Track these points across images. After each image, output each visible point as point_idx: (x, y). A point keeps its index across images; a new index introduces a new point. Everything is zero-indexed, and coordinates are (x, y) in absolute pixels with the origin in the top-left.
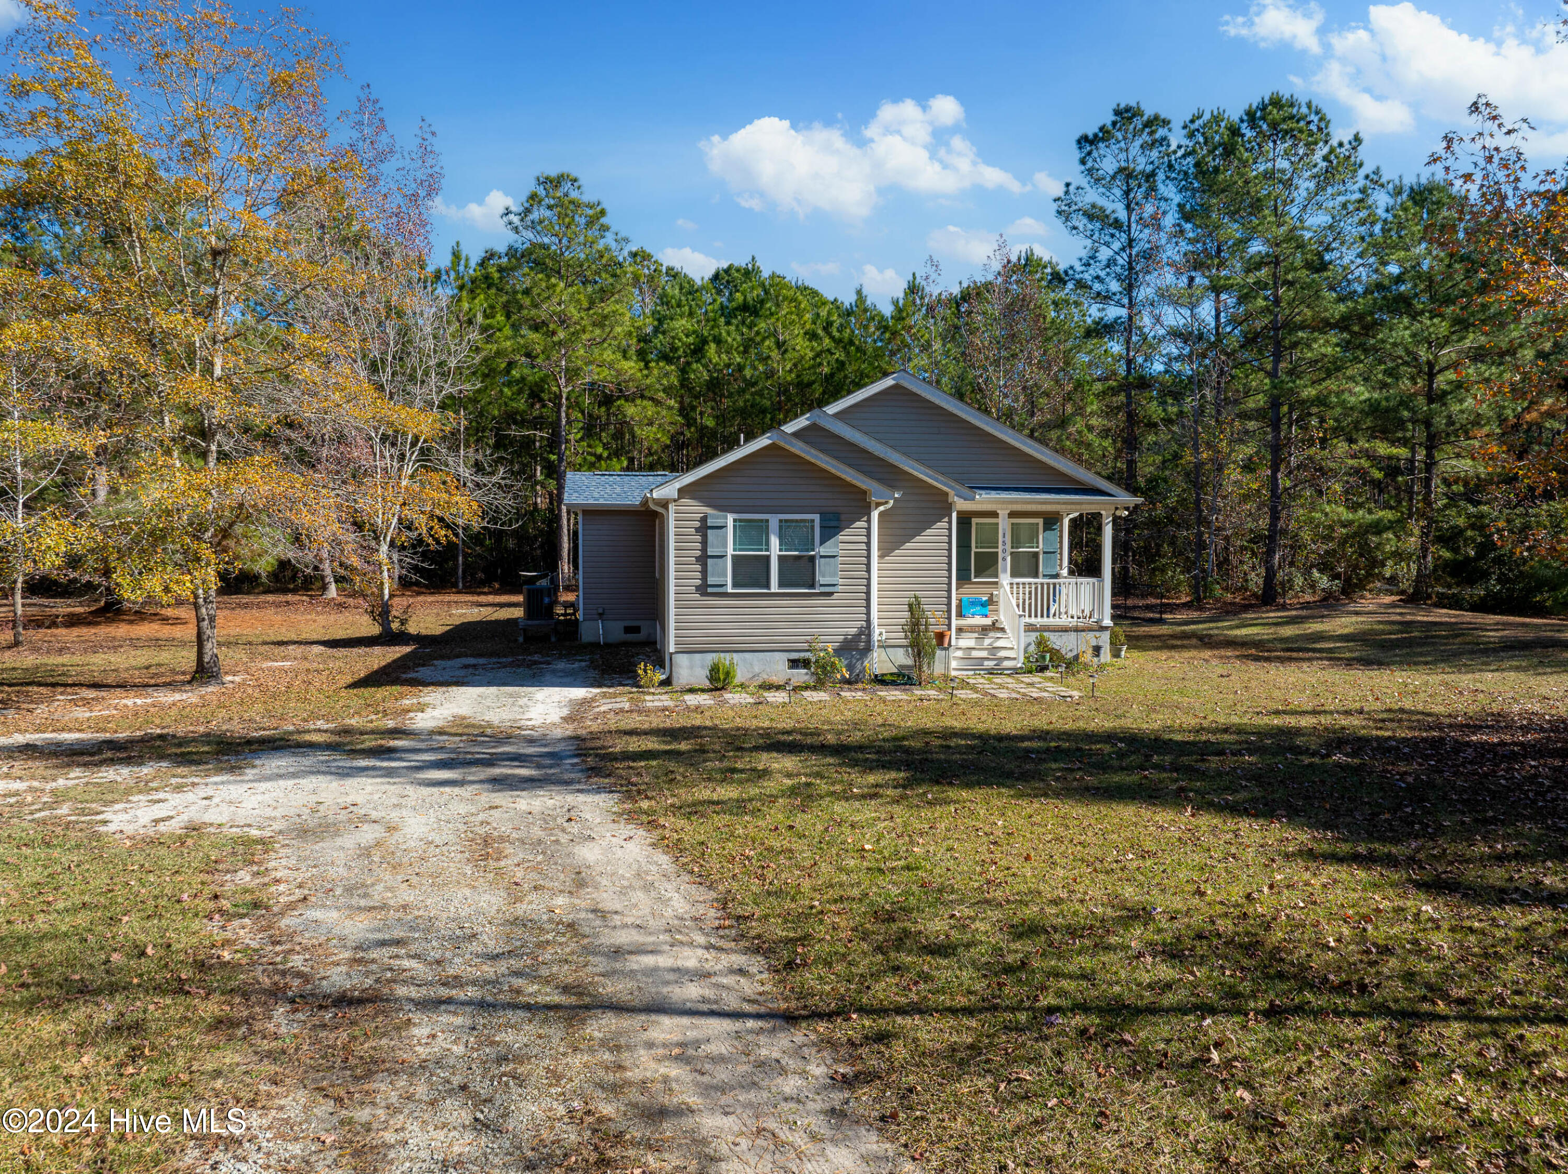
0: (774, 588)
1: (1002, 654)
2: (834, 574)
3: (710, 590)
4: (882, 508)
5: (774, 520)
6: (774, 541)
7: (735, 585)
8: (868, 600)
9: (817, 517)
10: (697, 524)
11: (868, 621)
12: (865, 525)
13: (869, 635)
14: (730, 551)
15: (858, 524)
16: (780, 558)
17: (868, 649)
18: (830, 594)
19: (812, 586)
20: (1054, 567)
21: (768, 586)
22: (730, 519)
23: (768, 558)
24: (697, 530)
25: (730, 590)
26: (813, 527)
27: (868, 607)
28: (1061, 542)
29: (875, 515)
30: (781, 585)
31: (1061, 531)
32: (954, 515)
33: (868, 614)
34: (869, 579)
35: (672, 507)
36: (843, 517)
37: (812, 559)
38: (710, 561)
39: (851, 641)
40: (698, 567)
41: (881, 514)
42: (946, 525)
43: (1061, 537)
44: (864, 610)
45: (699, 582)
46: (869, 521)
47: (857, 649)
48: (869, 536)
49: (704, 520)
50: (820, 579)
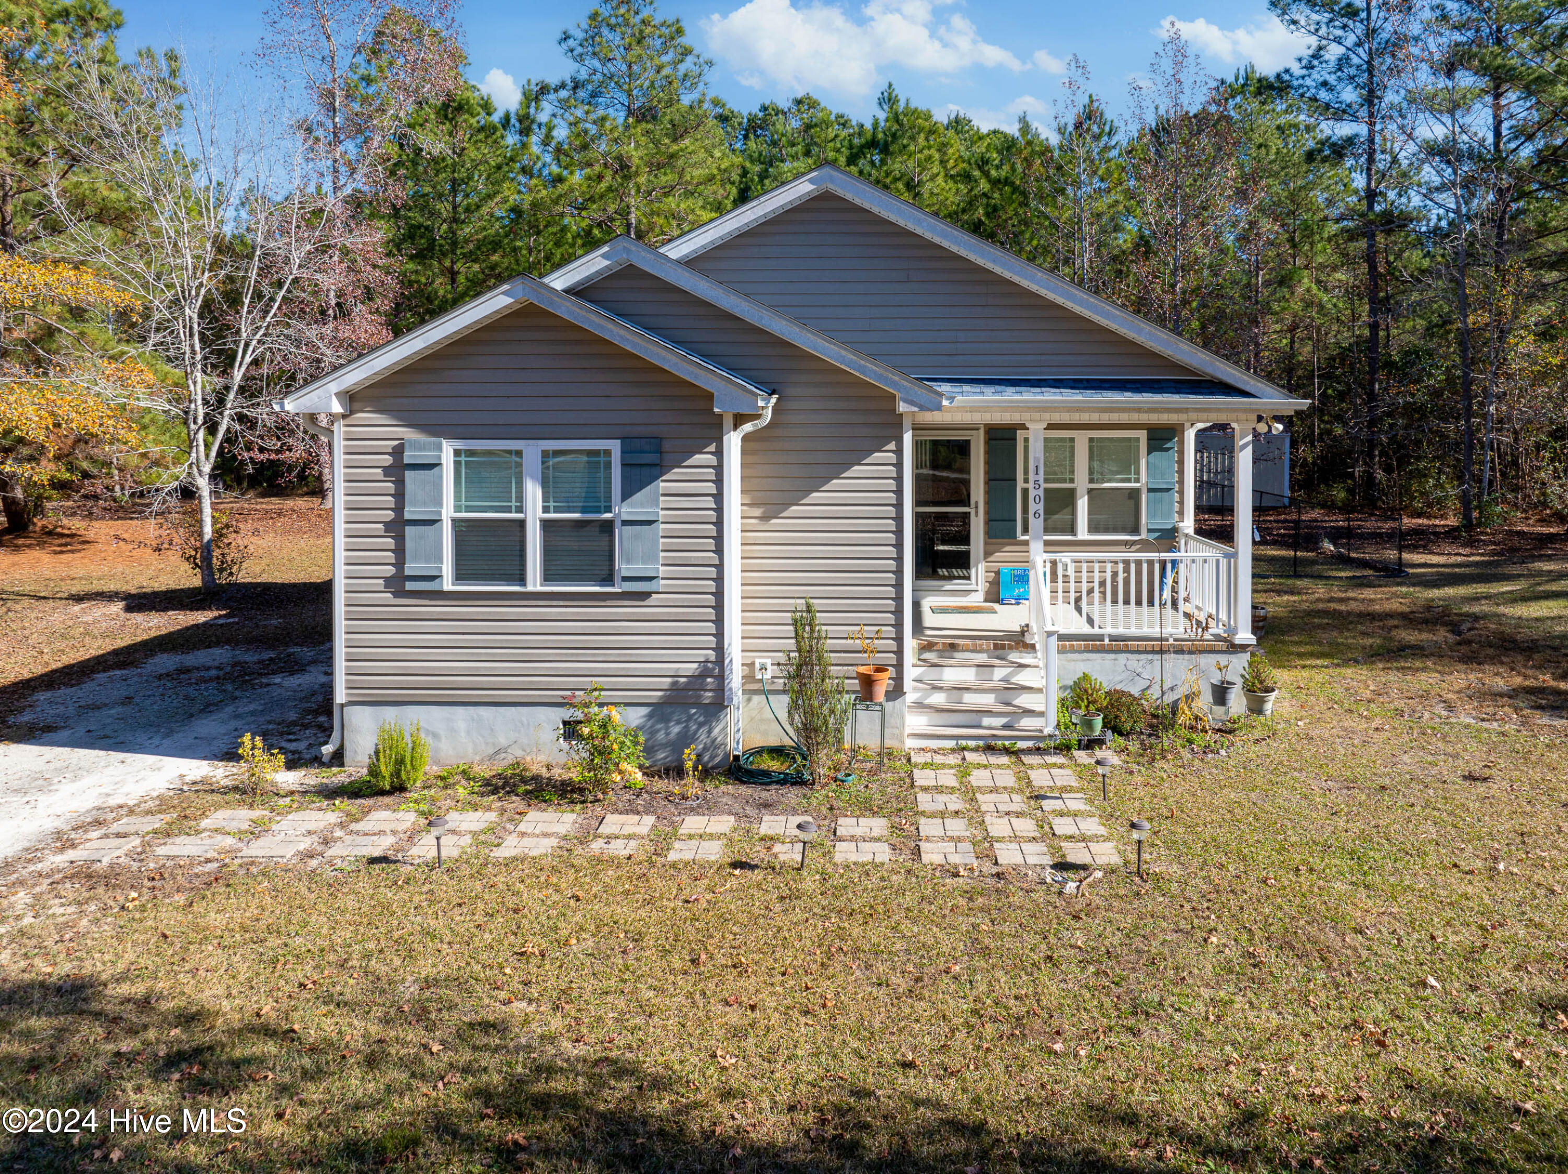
0: (534, 582)
1: (1024, 700)
2: (653, 558)
3: (409, 586)
4: (748, 427)
5: (532, 451)
6: (533, 492)
7: (460, 577)
8: (719, 607)
9: (615, 446)
10: (388, 460)
11: (720, 649)
12: (712, 460)
13: (721, 678)
14: (448, 512)
15: (698, 458)
16: (547, 525)
17: (719, 705)
18: (644, 595)
19: (608, 579)
20: (1169, 515)
21: (521, 579)
22: (447, 451)
23: (522, 523)
24: (387, 470)
25: (448, 585)
26: (608, 465)
27: (719, 621)
28: (1181, 472)
29: (733, 442)
30: (548, 577)
31: (1181, 452)
32: (908, 438)
33: (719, 635)
34: (720, 567)
35: (339, 429)
36: (666, 446)
37: (608, 526)
38: (409, 531)
39: (686, 688)
40: (390, 542)
41: (746, 439)
42: (892, 458)
43: (1181, 462)
44: (711, 627)
45: (390, 570)
46: (719, 453)
47: (698, 705)
48: (719, 481)
49: (398, 452)
50: (623, 567)
